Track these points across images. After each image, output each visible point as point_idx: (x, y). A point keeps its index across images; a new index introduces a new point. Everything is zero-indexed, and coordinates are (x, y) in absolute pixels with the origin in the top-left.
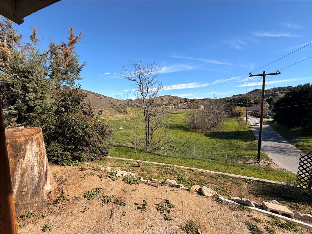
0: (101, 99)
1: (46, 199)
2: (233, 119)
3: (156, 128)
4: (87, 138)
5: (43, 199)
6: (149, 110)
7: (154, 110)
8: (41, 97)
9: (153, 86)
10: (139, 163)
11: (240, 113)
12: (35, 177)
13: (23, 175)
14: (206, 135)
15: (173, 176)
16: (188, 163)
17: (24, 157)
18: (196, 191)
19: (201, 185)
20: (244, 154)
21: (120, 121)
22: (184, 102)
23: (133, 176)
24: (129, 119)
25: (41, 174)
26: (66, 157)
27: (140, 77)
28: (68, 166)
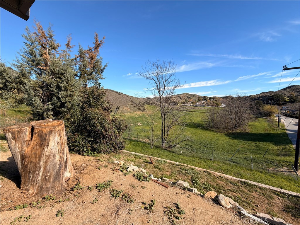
0: (123, 97)
1: (65, 185)
2: (261, 119)
3: (172, 126)
4: (104, 132)
5: (62, 185)
6: (166, 108)
7: (170, 107)
8: (71, 94)
9: (170, 84)
10: (152, 160)
11: (270, 112)
12: (56, 164)
13: (47, 161)
14: (227, 135)
15: (186, 177)
16: (205, 164)
17: (48, 145)
18: (212, 199)
19: (217, 192)
20: (275, 160)
21: (138, 118)
22: (203, 100)
23: (144, 173)
24: (147, 116)
25: (61, 162)
26: (87, 148)
27: (158, 75)
28: (88, 157)
